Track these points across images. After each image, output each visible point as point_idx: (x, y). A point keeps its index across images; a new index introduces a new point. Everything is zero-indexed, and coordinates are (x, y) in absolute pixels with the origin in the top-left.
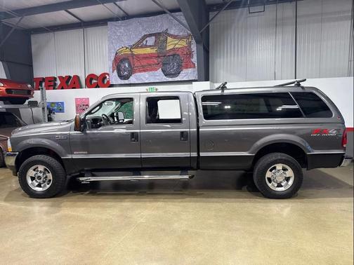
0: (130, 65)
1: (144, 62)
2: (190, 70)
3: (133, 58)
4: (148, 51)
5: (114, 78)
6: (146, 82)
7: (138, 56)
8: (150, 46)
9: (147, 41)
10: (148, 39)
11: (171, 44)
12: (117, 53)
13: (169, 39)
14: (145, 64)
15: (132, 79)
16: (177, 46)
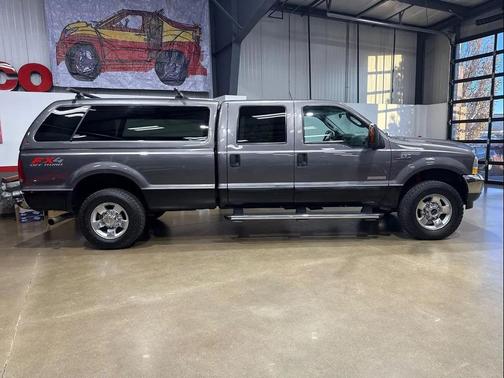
0: (95, 56)
1: (125, 55)
2: (199, 78)
3: (102, 46)
4: (131, 37)
5: (62, 75)
6: (129, 87)
7: (112, 44)
8: (135, 30)
9: (127, 21)
10: (129, 17)
11: (169, 35)
12: (65, 31)
13: (166, 26)
14: (125, 58)
15: (101, 81)
16: (179, 39)
